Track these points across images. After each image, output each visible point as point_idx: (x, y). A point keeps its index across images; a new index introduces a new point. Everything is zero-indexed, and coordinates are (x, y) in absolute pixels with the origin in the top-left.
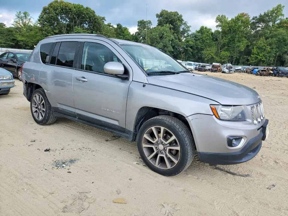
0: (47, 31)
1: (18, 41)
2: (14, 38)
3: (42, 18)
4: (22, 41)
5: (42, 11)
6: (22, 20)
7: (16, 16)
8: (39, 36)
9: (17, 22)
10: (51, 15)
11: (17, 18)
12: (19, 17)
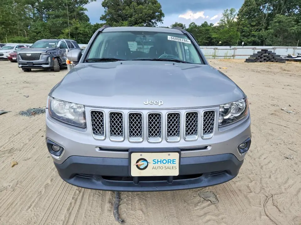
0: (243, 25)
1: (212, 39)
2: (209, 36)
3: (241, 12)
4: (215, 38)
5: (243, 5)
6: (228, 18)
7: (223, 15)
8: (232, 31)
9: (222, 20)
10: (251, 7)
11: (223, 16)
12: (225, 15)
